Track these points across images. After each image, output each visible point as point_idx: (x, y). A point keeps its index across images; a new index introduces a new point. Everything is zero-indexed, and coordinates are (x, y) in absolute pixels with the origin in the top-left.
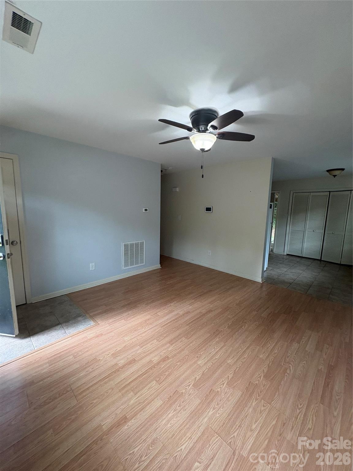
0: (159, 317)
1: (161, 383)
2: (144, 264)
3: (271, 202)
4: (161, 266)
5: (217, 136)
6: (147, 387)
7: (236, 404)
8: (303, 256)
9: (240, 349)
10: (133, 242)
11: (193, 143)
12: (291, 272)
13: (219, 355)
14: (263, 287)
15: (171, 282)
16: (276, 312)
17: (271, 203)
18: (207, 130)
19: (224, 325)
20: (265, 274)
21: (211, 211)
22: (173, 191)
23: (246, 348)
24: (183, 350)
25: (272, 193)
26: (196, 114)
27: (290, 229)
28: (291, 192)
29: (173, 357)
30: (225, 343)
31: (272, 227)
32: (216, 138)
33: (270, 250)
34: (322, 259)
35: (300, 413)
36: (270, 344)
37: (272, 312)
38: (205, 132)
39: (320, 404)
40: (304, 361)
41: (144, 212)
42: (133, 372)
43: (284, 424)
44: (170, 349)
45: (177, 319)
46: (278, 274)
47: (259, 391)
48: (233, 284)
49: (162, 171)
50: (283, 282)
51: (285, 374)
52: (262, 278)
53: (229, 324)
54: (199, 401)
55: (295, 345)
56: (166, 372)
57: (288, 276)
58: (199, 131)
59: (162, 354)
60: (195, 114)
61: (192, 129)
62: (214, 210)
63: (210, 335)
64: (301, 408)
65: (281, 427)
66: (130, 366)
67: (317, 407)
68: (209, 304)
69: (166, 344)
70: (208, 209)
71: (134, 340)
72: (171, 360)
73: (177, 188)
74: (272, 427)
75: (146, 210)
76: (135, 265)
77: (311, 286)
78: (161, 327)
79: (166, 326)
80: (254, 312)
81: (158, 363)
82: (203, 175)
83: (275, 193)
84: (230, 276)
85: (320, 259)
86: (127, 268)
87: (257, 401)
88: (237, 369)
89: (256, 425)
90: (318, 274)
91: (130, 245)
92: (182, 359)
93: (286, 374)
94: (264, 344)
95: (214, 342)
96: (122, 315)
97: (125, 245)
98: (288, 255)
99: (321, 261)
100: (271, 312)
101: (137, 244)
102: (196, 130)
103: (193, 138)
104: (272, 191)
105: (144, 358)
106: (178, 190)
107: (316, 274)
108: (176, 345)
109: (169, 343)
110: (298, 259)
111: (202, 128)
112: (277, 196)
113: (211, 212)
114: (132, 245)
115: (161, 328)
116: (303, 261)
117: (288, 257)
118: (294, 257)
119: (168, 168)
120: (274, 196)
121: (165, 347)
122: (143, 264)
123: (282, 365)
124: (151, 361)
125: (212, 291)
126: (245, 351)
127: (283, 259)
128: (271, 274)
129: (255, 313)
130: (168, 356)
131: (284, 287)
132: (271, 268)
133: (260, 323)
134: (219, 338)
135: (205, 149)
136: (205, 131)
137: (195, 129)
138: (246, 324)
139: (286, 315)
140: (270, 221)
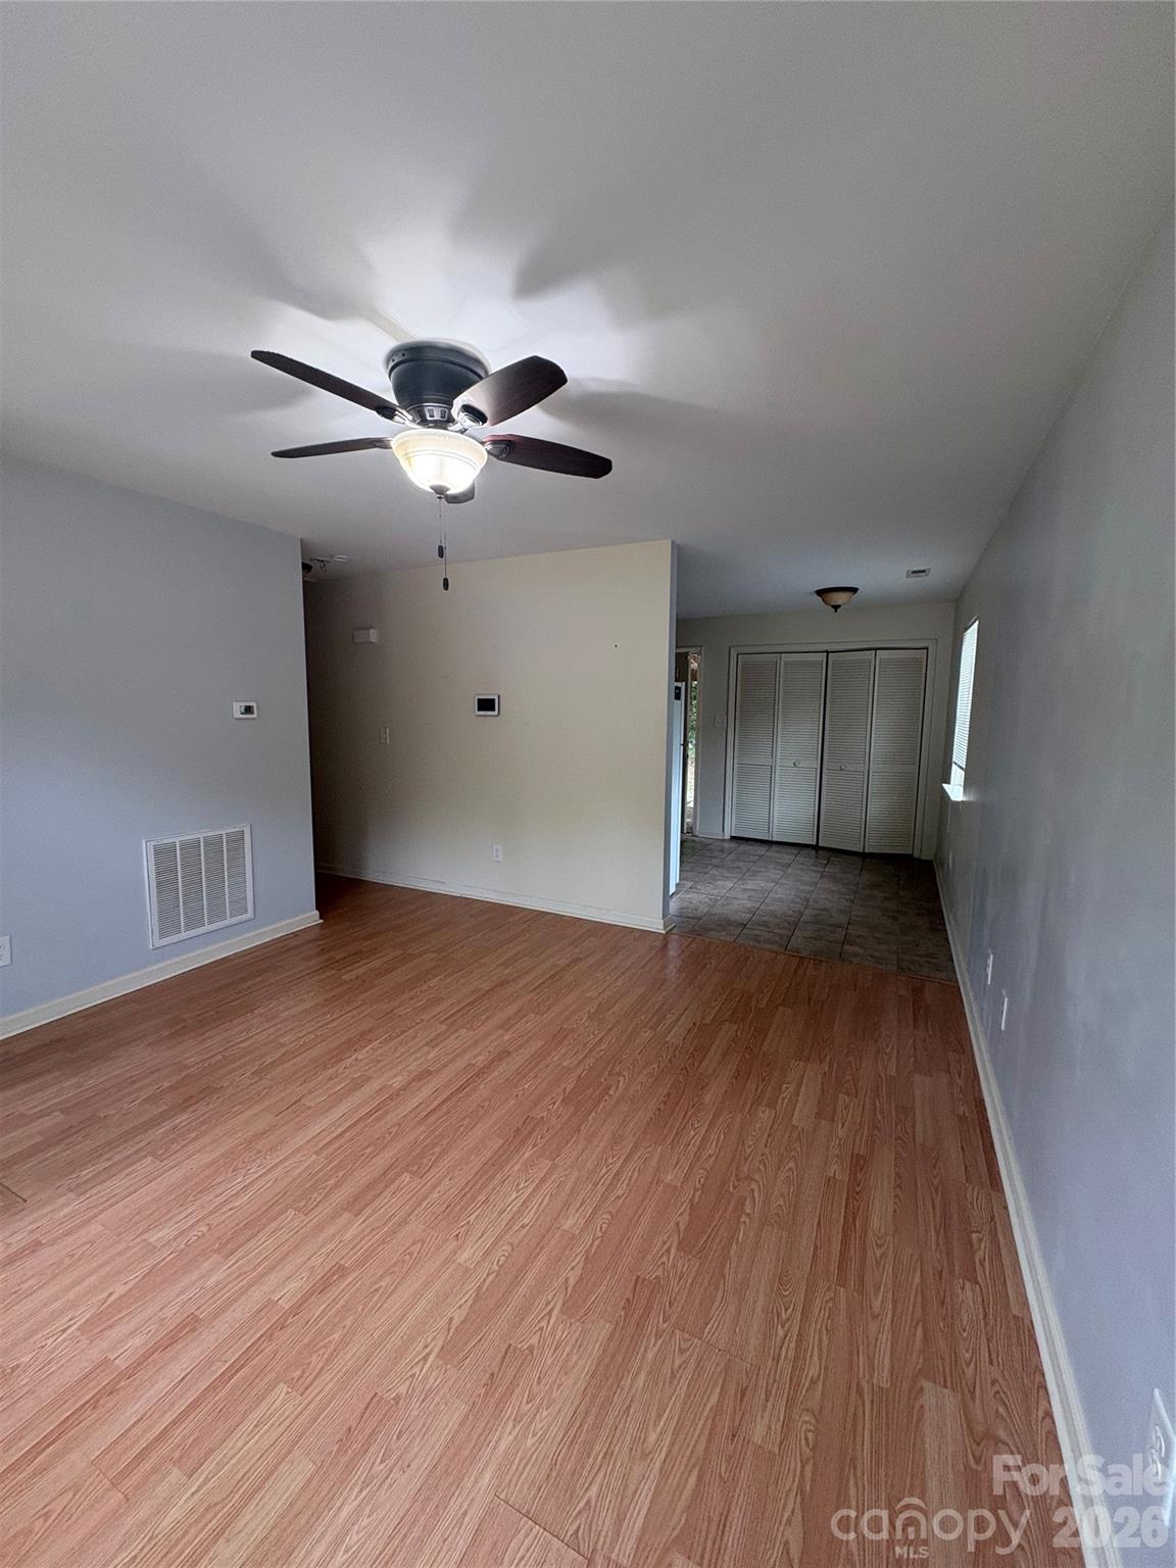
0: (310, 1112)
1: (312, 1384)
2: (250, 915)
3: (676, 680)
4: (321, 918)
5: (489, 447)
6: (248, 1424)
7: (592, 1377)
8: (775, 839)
9: (604, 1170)
10: (198, 836)
11: (403, 463)
12: (745, 890)
13: (533, 1210)
14: (670, 946)
15: (361, 970)
16: (708, 1021)
17: (679, 684)
18: (451, 420)
19: (550, 1097)
20: (674, 905)
21: (493, 710)
22: (356, 640)
23: (622, 1161)
24: (404, 1222)
25: (677, 655)
26: (406, 357)
27: (736, 761)
28: (732, 652)
29: (361, 1263)
30: (554, 1160)
31: (685, 757)
32: (485, 453)
33: (685, 827)
34: (820, 845)
35: (785, 1337)
36: (695, 1130)
37: (698, 1024)
38: (446, 429)
39: (838, 1288)
40: (788, 1163)
41: (237, 719)
42: (183, 1378)
43: (744, 1391)
44: (348, 1235)
45: (379, 1109)
46: (710, 899)
47: (666, 1299)
48: (577, 951)
49: (306, 567)
50: (725, 923)
51: (740, 1216)
52: (664, 917)
53: (568, 1090)
54: (464, 1408)
55: (764, 1115)
56: (328, 1335)
57: (735, 901)
58: (424, 422)
59: (317, 1261)
60: (402, 358)
61: (395, 410)
62: (505, 705)
63: (501, 1141)
64: (788, 1320)
65: (735, 1410)
66: (169, 1355)
67: (831, 1299)
68: (500, 1032)
69: (332, 1218)
70: (486, 705)
71: (192, 1236)
72: (354, 1275)
73: (372, 631)
74: (707, 1419)
75: (248, 710)
76: (210, 923)
77: (796, 924)
78: (316, 1153)
79: (336, 1145)
80: (645, 1032)
81: (297, 1309)
82: (446, 581)
83: (687, 653)
84: (568, 922)
85: (814, 843)
86: (175, 938)
87: (662, 1339)
88: (597, 1242)
89: (659, 1429)
90: (812, 889)
91: (181, 850)
92: (398, 1261)
93: (742, 1220)
94: (677, 1133)
95: (516, 1168)
96: (142, 1136)
97: (158, 852)
98: (733, 838)
99: (817, 851)
100: (695, 1024)
101: (214, 844)
102: (411, 418)
103: (403, 444)
104: (677, 647)
105: (237, 1299)
106: (373, 636)
107: (807, 888)
108: (374, 1212)
109: (349, 1212)
110: (761, 850)
111: (434, 411)
112: (694, 665)
113: (496, 713)
114: (191, 848)
115: (314, 1156)
116: (773, 853)
117: (733, 845)
118: (750, 843)
119: (332, 556)
120: (687, 663)
121: (332, 1230)
122: (244, 917)
123: (731, 1189)
124: (270, 1304)
125: (508, 982)
126: (618, 1174)
127: (722, 851)
128: (691, 903)
129: (647, 1034)
130: (342, 1262)
131: (728, 939)
132: (690, 884)
133: (662, 1066)
134: (534, 1146)
135: (448, 490)
136: (446, 422)
137: (404, 412)
138: (621, 1079)
139: (735, 1027)
140: (678, 739)
